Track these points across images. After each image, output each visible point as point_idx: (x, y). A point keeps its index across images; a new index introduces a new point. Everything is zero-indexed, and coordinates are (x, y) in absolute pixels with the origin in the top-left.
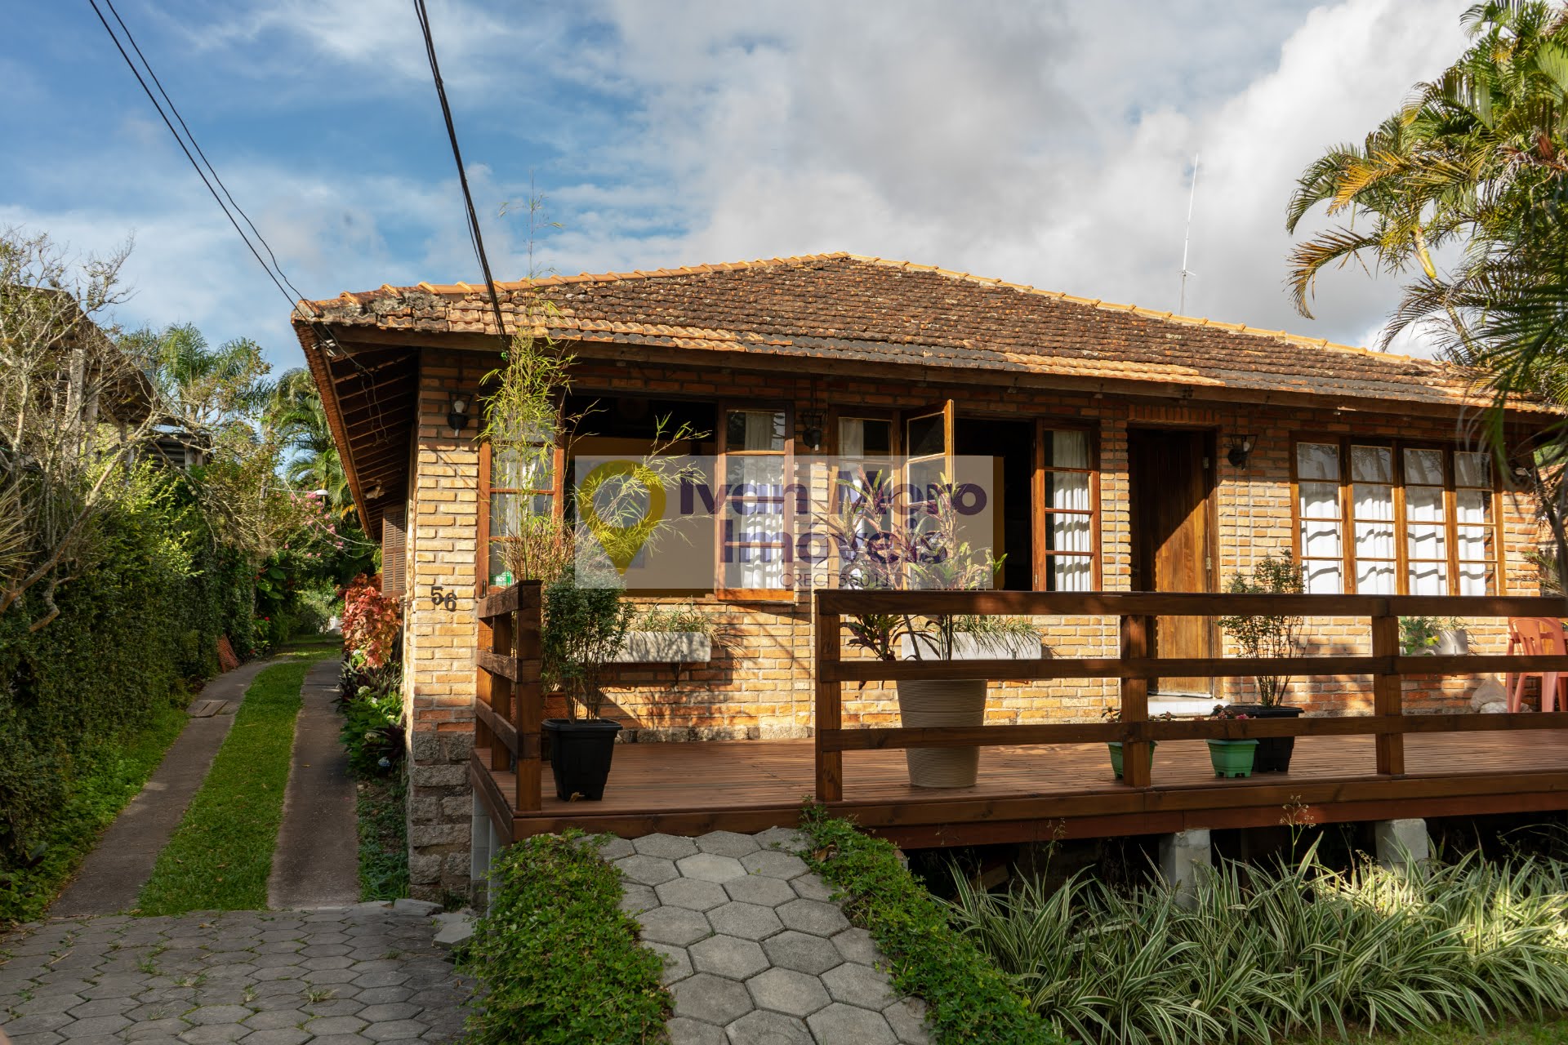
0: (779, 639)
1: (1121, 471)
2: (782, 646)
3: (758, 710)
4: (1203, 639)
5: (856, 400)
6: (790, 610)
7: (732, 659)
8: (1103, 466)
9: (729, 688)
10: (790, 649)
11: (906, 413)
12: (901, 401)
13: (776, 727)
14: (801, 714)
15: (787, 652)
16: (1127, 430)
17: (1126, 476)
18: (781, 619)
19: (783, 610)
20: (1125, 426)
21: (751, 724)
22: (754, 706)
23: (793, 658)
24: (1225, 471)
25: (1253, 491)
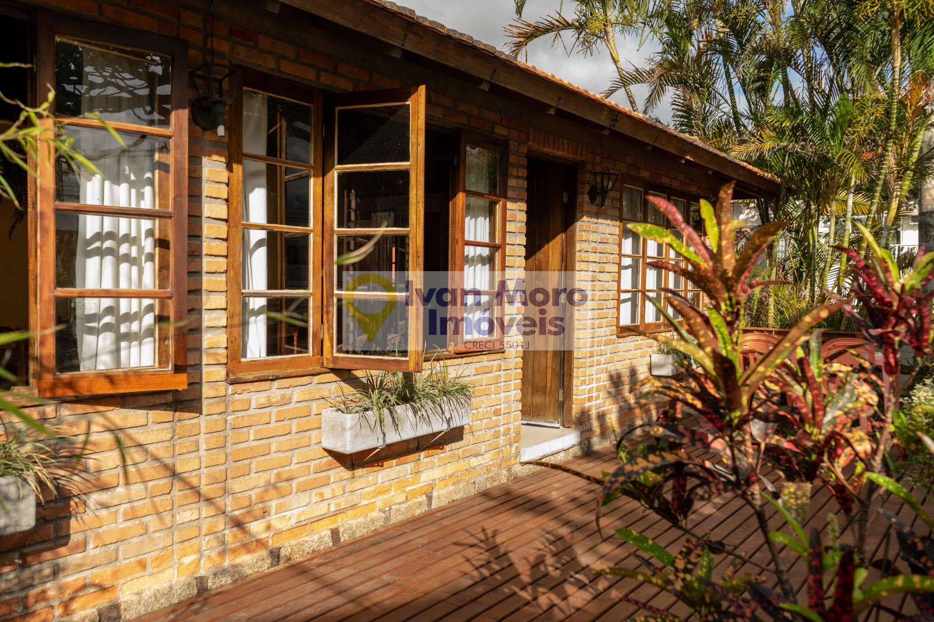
0: (151, 448)
1: (521, 200)
2: (156, 459)
3: (115, 574)
4: (553, 371)
5: (267, 64)
6: (169, 398)
7: (69, 498)
8: (510, 193)
9: (63, 550)
10: (169, 461)
11: (331, 98)
12: (326, 79)
13: (147, 594)
14: (187, 560)
15: (166, 466)
16: (527, 156)
17: (524, 206)
18: (153, 415)
19: (158, 400)
20: (526, 151)
21: (103, 601)
22: (109, 569)
23: (174, 474)
24: (587, 207)
25: (602, 228)
